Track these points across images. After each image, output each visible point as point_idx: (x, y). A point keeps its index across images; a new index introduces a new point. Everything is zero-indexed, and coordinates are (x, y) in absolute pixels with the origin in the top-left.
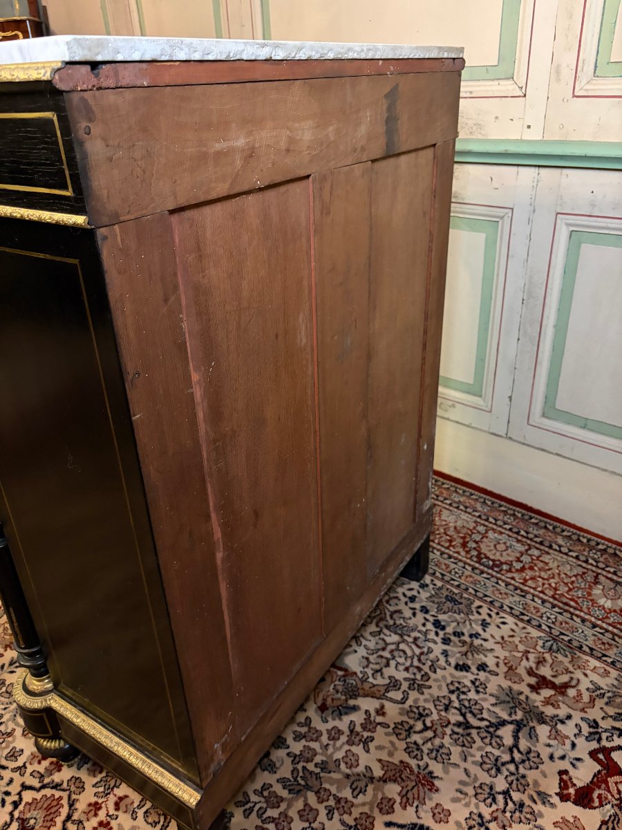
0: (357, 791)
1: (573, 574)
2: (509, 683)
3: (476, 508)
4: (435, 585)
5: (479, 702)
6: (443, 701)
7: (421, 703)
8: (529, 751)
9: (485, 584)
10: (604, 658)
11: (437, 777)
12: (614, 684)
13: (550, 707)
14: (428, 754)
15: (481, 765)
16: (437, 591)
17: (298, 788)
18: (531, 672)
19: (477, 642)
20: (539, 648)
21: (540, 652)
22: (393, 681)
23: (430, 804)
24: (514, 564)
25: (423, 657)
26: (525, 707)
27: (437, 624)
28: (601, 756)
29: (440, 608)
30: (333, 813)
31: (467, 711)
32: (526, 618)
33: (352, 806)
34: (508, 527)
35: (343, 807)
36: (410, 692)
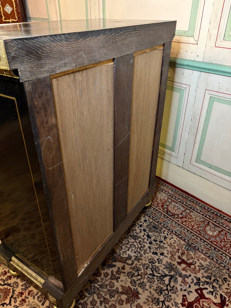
0: (112, 296)
1: (200, 221)
2: (170, 261)
3: (169, 192)
4: (149, 221)
5: (159, 267)
6: (146, 265)
7: (138, 266)
8: (174, 287)
9: (168, 222)
10: (206, 254)
11: (140, 293)
12: (208, 264)
13: (184, 271)
14: (138, 285)
15: (156, 290)
16: (150, 224)
17: (91, 293)
18: (179, 258)
19: (162, 244)
20: (183, 248)
21: (183, 250)
22: (130, 256)
23: (136, 303)
24: (180, 215)
25: (142, 249)
26: (175, 270)
27: (148, 236)
28: (199, 291)
29: (150, 230)
30: (102, 303)
31: (154, 270)
32: (180, 236)
33: (109, 301)
34: (179, 200)
35: (106, 301)
36: (135, 261)
